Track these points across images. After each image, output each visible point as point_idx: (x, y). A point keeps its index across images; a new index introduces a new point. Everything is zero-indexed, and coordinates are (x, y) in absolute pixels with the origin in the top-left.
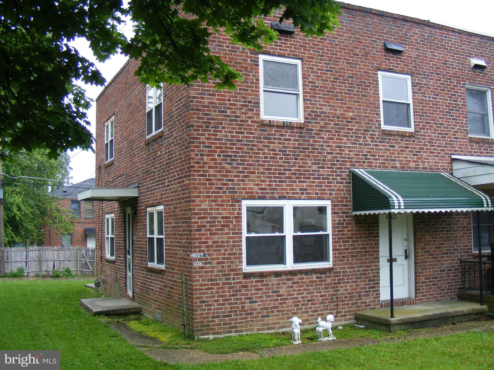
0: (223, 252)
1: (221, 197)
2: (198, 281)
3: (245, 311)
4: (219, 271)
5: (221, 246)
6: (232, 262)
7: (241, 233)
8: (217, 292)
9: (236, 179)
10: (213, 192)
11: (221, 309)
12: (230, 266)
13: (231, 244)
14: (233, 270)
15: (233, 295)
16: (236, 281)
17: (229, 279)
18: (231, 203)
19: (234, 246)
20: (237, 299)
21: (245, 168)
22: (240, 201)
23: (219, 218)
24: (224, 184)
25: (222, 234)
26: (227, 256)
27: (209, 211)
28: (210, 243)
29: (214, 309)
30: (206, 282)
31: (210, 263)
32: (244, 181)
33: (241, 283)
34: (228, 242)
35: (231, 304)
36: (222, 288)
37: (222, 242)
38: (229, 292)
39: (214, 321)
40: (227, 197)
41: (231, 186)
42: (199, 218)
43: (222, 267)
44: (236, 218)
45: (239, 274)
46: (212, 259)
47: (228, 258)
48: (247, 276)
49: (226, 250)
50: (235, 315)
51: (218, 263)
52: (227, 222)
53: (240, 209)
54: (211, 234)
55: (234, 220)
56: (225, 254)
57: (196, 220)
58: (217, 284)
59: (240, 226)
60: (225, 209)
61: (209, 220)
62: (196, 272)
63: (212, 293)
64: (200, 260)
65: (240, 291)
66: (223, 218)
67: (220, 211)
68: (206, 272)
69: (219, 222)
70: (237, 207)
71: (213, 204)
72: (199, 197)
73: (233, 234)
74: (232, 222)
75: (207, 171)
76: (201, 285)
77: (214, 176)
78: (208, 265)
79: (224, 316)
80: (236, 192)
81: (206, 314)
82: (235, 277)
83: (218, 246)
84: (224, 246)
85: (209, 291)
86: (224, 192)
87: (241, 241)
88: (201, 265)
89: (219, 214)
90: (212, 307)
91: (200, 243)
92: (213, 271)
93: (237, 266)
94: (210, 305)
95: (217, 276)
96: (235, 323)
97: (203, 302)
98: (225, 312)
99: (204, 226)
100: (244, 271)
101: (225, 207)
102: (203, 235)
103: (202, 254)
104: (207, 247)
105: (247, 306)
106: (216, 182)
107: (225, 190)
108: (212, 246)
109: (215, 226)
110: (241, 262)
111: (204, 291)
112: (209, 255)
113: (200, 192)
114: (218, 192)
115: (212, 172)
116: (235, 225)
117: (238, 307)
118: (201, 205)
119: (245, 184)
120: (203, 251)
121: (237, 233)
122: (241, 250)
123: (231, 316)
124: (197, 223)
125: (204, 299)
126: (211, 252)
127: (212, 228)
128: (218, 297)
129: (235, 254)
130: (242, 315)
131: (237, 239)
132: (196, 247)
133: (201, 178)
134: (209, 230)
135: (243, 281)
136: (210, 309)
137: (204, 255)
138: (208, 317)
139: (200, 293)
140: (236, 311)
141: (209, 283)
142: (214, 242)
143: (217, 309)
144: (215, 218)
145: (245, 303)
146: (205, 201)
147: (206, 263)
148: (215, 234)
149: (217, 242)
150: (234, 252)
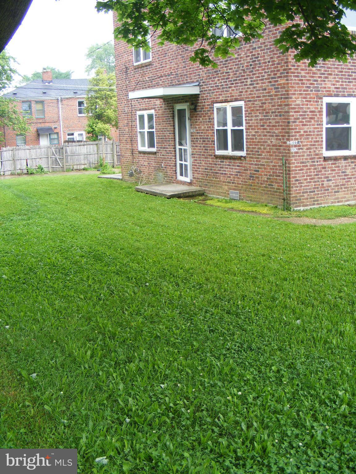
0: (310, 140)
1: (309, 94)
2: (294, 163)
3: (324, 187)
4: (308, 155)
5: (309, 135)
6: (316, 148)
7: (322, 125)
8: (307, 173)
9: (319, 79)
10: (304, 91)
11: (309, 186)
12: (315, 151)
13: (316, 133)
14: (317, 155)
15: (317, 175)
16: (319, 163)
17: (314, 162)
18: (316, 100)
19: (318, 135)
20: (319, 178)
21: (325, 71)
22: (321, 98)
23: (307, 112)
24: (311, 84)
25: (310, 125)
26: (313, 143)
27: (301, 106)
28: (302, 133)
29: (304, 186)
30: (299, 165)
31: (302, 149)
32: (324, 81)
33: (322, 165)
34: (314, 132)
35: (315, 182)
36: (310, 169)
37: (310, 132)
38: (314, 172)
39: (303, 196)
40: (313, 94)
41: (316, 85)
42: (295, 112)
43: (310, 152)
44: (319, 112)
45: (320, 158)
46: (303, 146)
47: (314, 145)
48: (326, 159)
49: (312, 138)
50: (317, 191)
51: (307, 149)
52: (313, 115)
53: (322, 105)
54: (303, 125)
55: (318, 114)
56: (312, 142)
57: (293, 114)
58: (307, 166)
59: (322, 118)
60: (312, 105)
61: (301, 113)
62: (293, 156)
63: (303, 173)
64: (295, 146)
65: (321, 171)
66: (311, 112)
67: (308, 106)
68: (299, 156)
69: (308, 115)
70: (320, 103)
71: (304, 100)
72: (294, 94)
73: (317, 125)
74: (316, 115)
75: (300, 73)
76: (296, 167)
77: (305, 77)
78: (301, 150)
79: (310, 192)
80: (319, 91)
81: (299, 190)
82: (318, 160)
83: (308, 134)
84: (311, 135)
85: (301, 172)
86: (311, 91)
87: (322, 131)
88: (296, 151)
89: (309, 108)
90: (303, 185)
91: (295, 132)
92: (303, 156)
93: (319, 151)
94: (301, 183)
95: (306, 159)
96: (317, 197)
97: (297, 180)
98: (310, 189)
99: (298, 119)
100: (324, 155)
101: (312, 103)
102: (297, 125)
103: (297, 141)
104: (300, 135)
105: (325, 183)
106: (306, 82)
107: (312, 89)
108: (303, 135)
109: (305, 118)
110: (322, 148)
111: (298, 171)
112: (301, 142)
113: (295, 91)
114: (307, 91)
115: (303, 73)
116: (318, 118)
117: (319, 185)
118: (295, 101)
119: (325, 84)
120: (297, 139)
121: (320, 125)
122: (322, 138)
123: (314, 192)
124: (293, 116)
125: (298, 178)
126: (302, 140)
127: (303, 120)
128: (307, 176)
129: (318, 141)
130: (321, 190)
131: (320, 130)
132: (293, 136)
133: (296, 78)
134: (302, 122)
135: (323, 163)
136: (301, 186)
137: (298, 142)
138: (300, 193)
139: (295, 174)
140: (318, 188)
141: (301, 165)
142: (305, 132)
143: (306, 186)
144: (305, 112)
145: (324, 181)
146: (298, 98)
147: (299, 149)
148: (305, 125)
149: (306, 132)
150: (318, 139)
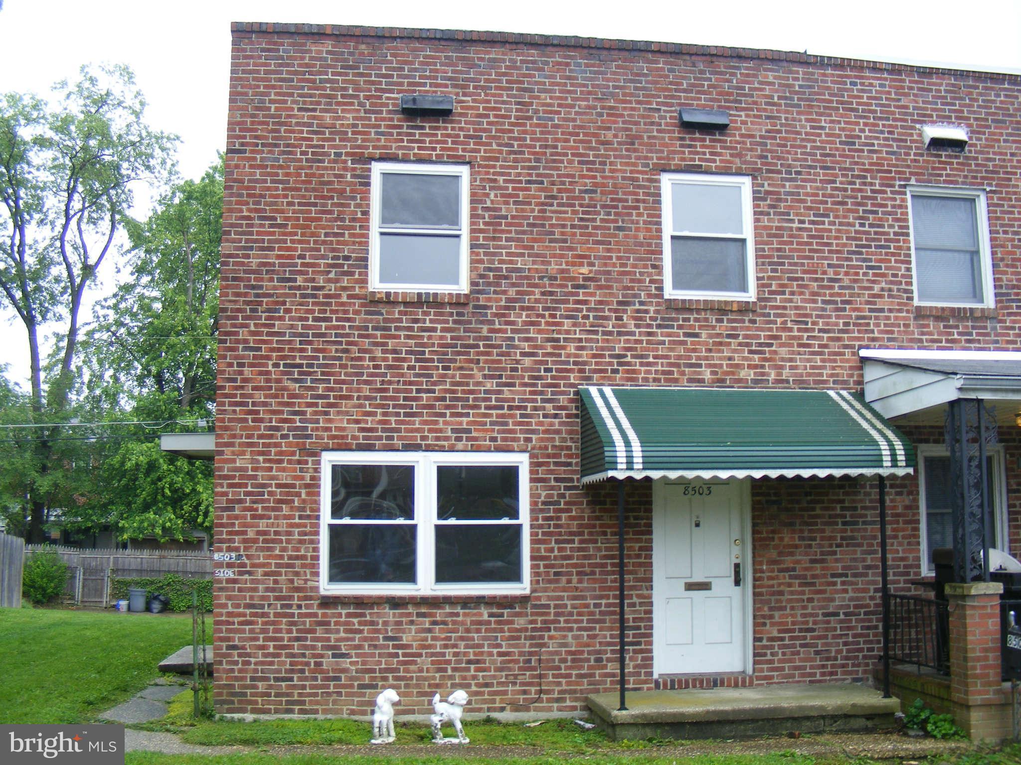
0: (277, 552)
1: (277, 445)
2: (225, 606)
3: (322, 672)
4: (267, 590)
5: (273, 541)
6: (297, 574)
7: (318, 518)
8: (263, 631)
9: (309, 410)
10: (261, 437)
11: (271, 663)
12: (292, 581)
13: (296, 537)
14: (298, 589)
15: (297, 639)
16: (304, 611)
17: (290, 606)
18: (297, 457)
19: (301, 542)
20: (306, 647)
21: (331, 389)
22: (316, 454)
23: (271, 485)
24: (285, 421)
25: (276, 517)
26: (286, 561)
27: (250, 473)
28: (251, 534)
29: (256, 664)
30: (241, 610)
31: (250, 573)
32: (327, 413)
33: (315, 615)
34: (289, 533)
35: (293, 655)
36: (273, 623)
37: (276, 533)
38: (290, 631)
39: (255, 687)
40: (289, 445)
41: (298, 424)
42: (231, 486)
43: (276, 582)
44: (307, 486)
45: (310, 598)
46: (253, 565)
47: (288, 566)
48: (329, 602)
49: (284, 549)
50: (300, 679)
51: (266, 574)
52: (288, 494)
53: (317, 470)
54: (254, 517)
55: (303, 491)
56: (282, 557)
57: (225, 489)
58: (264, 615)
59: (317, 503)
60: (284, 470)
61: (249, 489)
62: (221, 589)
63: (252, 631)
64: (230, 565)
65: (313, 631)
66: (278, 486)
67: (274, 473)
68: (240, 590)
69: (271, 493)
70: (310, 465)
71: (261, 458)
72: (232, 445)
73: (300, 517)
74: (298, 495)
75: (251, 396)
76: (230, 614)
77: (265, 404)
78: (246, 577)
79: (277, 679)
80: (309, 437)
81: (240, 671)
82: (303, 603)
83: (269, 540)
84: (281, 541)
85: (247, 627)
86: (284, 437)
87: (317, 533)
88: (232, 576)
89: (273, 478)
90: (253, 660)
91: (229, 533)
92: (255, 590)
93: (306, 581)
94: (249, 655)
95: (263, 598)
96: (300, 695)
97: (234, 647)
98: (279, 671)
99: (240, 501)
100: (323, 592)
101: (285, 465)
102: (237, 517)
103: (233, 555)
104: (245, 541)
105: (328, 662)
106: (267, 416)
107: (285, 432)
108: (255, 541)
109: (263, 501)
110: (317, 574)
111: (236, 626)
112: (248, 557)
113: (234, 436)
114: (271, 437)
115: (260, 397)
116: (304, 501)
117: (308, 664)
118: (234, 461)
119: (330, 421)
120: (237, 549)
121: (309, 517)
122: (316, 550)
123: (291, 679)
124: (225, 494)
125: (237, 643)
126: (252, 552)
127: (255, 506)
128: (265, 639)
129: (304, 557)
130: (316, 679)
131: (308, 529)
132: (222, 541)
133: (238, 409)
134: (250, 509)
135: (320, 612)
136: (249, 663)
137: (239, 557)
138: (243, 679)
139: (229, 631)
140: (302, 671)
141: (248, 611)
142: (259, 533)
143: (262, 663)
144: (264, 486)
145: (322, 656)
146: (243, 453)
147: (241, 573)
148: (261, 517)
149: (265, 533)
150: (303, 552)
